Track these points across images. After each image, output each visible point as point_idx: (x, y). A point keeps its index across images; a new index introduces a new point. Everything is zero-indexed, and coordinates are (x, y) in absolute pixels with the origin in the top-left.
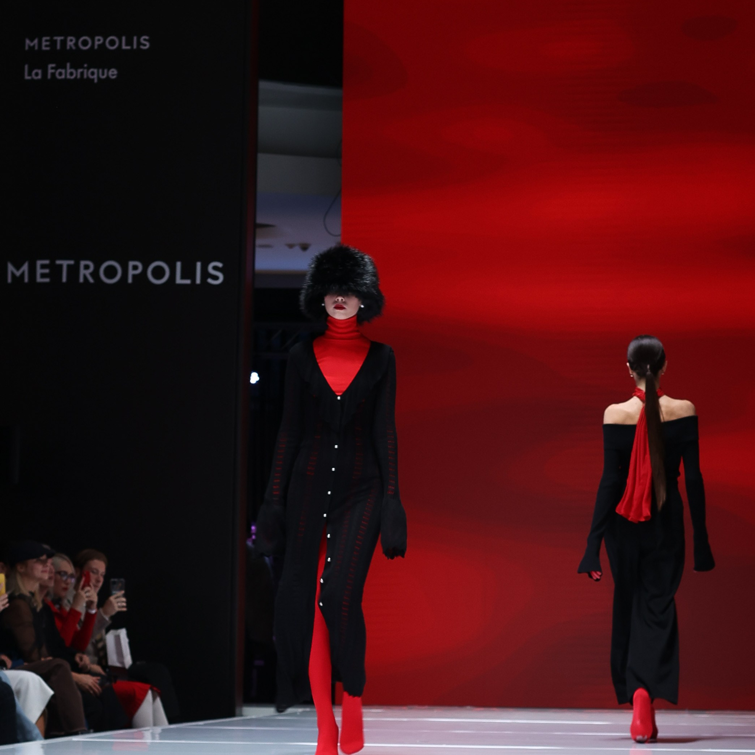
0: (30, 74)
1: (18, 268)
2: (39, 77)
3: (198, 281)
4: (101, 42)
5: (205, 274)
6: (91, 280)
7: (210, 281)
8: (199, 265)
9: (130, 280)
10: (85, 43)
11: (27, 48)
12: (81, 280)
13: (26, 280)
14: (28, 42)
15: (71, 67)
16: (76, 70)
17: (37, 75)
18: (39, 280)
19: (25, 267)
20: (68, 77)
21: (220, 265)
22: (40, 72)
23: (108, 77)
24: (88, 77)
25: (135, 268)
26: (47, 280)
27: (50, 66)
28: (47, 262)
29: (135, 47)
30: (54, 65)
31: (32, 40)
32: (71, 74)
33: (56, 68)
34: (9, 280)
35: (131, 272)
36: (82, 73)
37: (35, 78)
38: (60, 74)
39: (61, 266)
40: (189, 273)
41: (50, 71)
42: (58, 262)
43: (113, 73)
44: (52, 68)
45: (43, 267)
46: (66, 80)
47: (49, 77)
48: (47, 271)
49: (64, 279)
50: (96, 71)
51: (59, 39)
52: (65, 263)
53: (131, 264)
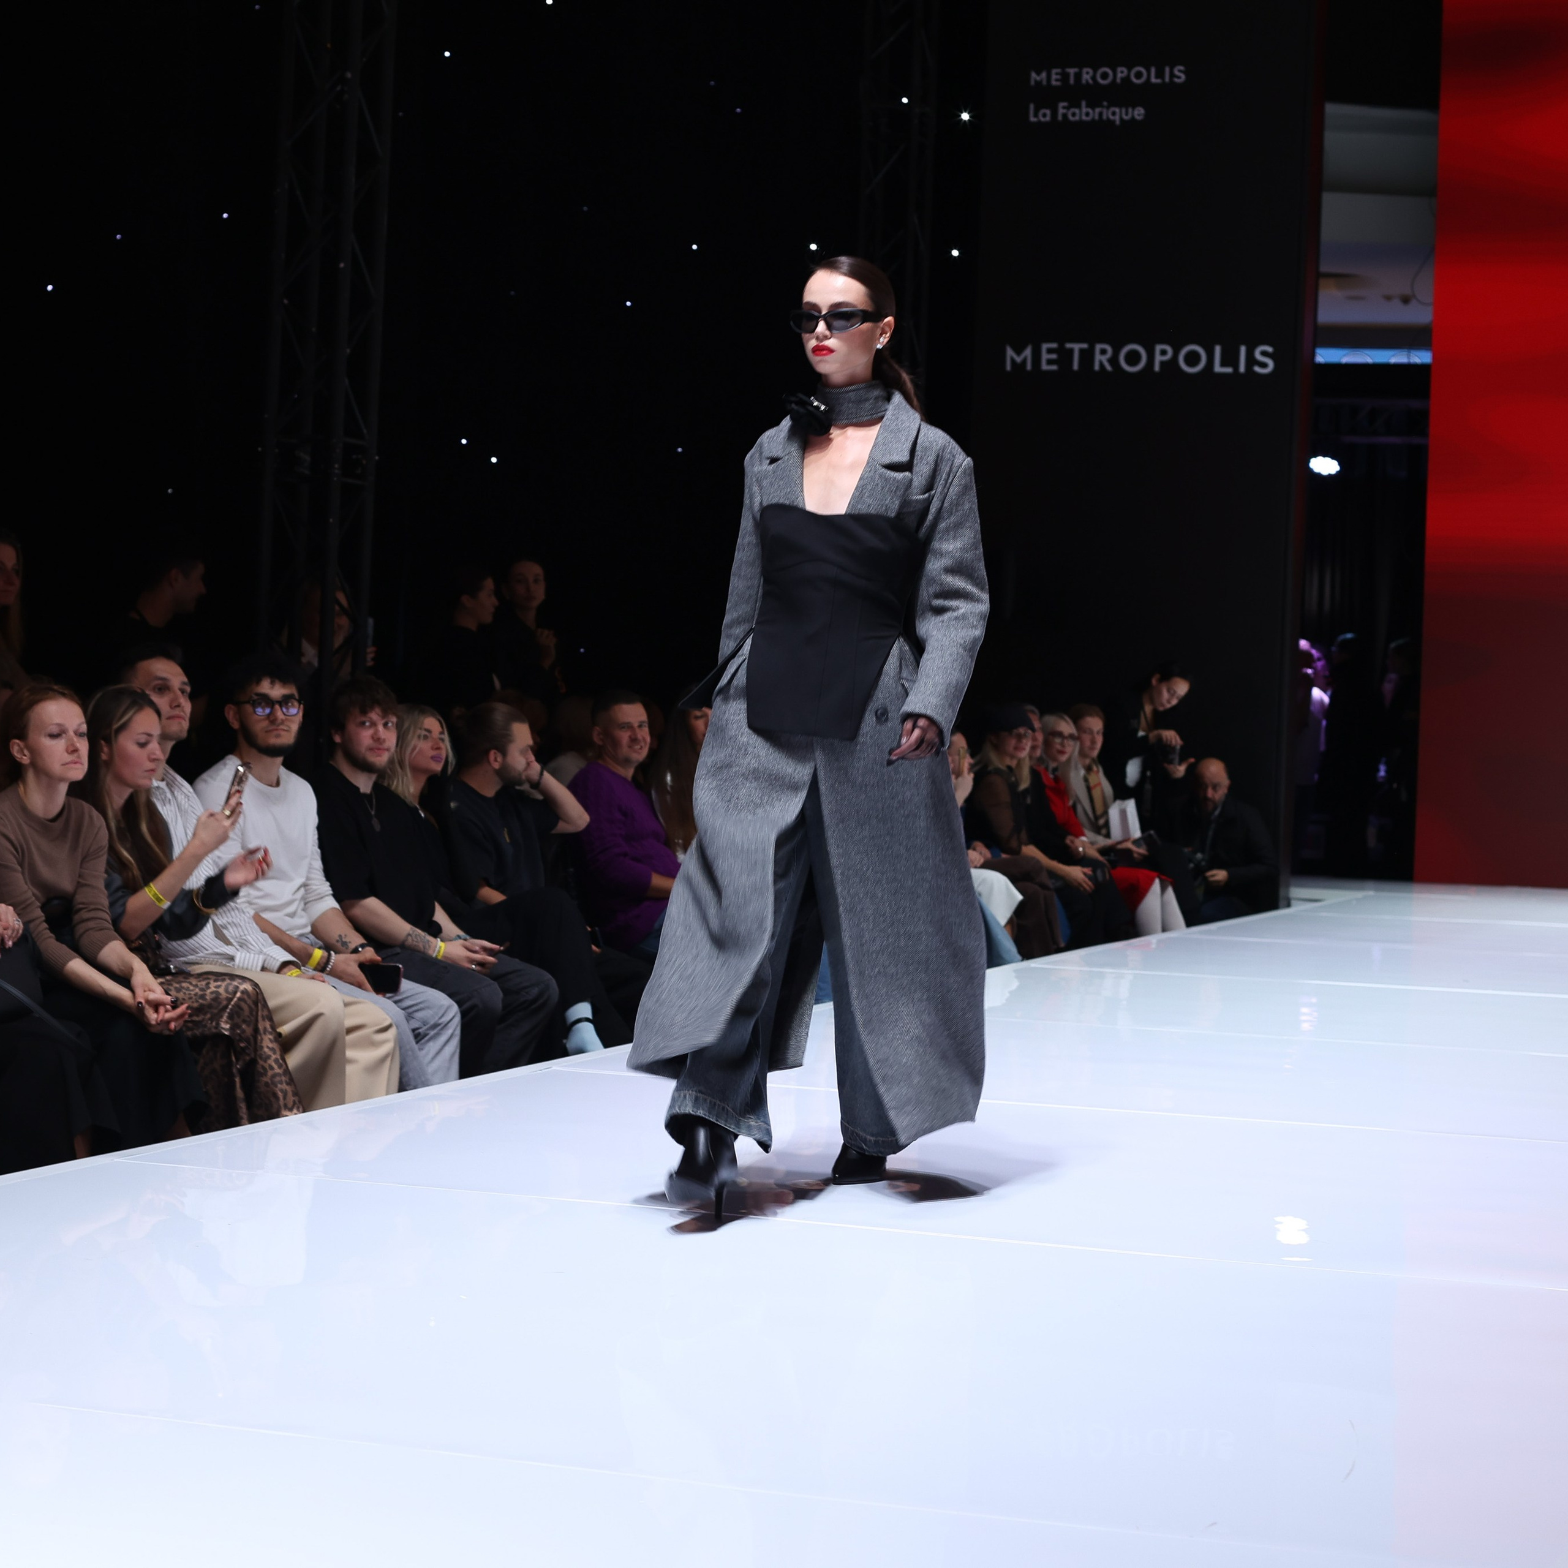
0: (1036, 115)
1: (1019, 353)
2: (1048, 118)
3: (1242, 369)
4: (1124, 75)
5: (1251, 361)
6: (1109, 368)
7: (1257, 369)
8: (1243, 350)
9: (1157, 368)
10: (1105, 76)
11: (1032, 83)
12: (1097, 367)
13: (1029, 367)
14: (1034, 75)
15: (1087, 106)
16: (1093, 109)
17: (1045, 115)
18: (1045, 367)
19: (1028, 352)
20: (1084, 118)
21: (1269, 349)
22: (1048, 112)
23: (1133, 118)
24: (1108, 118)
25: (1164, 353)
26: (1054, 367)
27: (1062, 104)
28: (1054, 345)
29: (1167, 79)
30: (1065, 104)
31: (1038, 73)
32: (1087, 114)
33: (1068, 108)
34: (1008, 367)
35: (1158, 358)
36: (1101, 114)
37: (1042, 119)
38: (1074, 115)
39: (1071, 351)
40: (1230, 359)
41: (1061, 111)
42: (1068, 345)
43: (1139, 113)
44: (1064, 108)
45: (1050, 351)
46: (1081, 122)
47: (1060, 118)
48: (1054, 356)
49: (1076, 366)
50: (1117, 110)
51: (1072, 71)
52: (1076, 347)
53: (1158, 348)
